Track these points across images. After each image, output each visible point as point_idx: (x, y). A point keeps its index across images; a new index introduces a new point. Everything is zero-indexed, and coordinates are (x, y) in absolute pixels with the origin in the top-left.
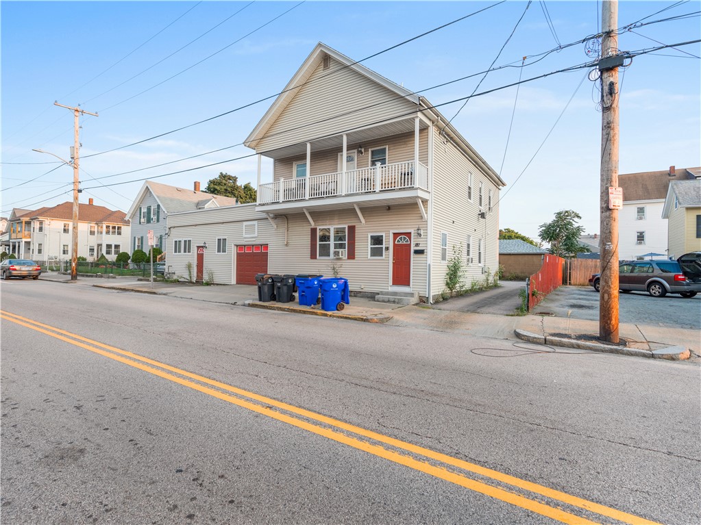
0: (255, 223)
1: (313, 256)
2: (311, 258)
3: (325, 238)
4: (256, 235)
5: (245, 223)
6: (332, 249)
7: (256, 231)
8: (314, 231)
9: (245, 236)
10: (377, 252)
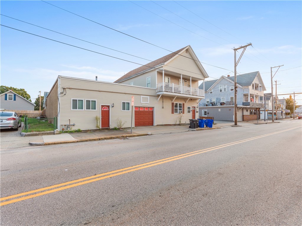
0: (148, 97)
1: (173, 113)
2: (172, 113)
3: (176, 106)
4: (149, 103)
5: (142, 96)
6: (178, 111)
7: (149, 101)
8: (173, 104)
9: (142, 102)
10: (189, 112)
